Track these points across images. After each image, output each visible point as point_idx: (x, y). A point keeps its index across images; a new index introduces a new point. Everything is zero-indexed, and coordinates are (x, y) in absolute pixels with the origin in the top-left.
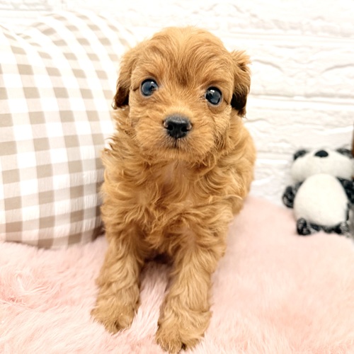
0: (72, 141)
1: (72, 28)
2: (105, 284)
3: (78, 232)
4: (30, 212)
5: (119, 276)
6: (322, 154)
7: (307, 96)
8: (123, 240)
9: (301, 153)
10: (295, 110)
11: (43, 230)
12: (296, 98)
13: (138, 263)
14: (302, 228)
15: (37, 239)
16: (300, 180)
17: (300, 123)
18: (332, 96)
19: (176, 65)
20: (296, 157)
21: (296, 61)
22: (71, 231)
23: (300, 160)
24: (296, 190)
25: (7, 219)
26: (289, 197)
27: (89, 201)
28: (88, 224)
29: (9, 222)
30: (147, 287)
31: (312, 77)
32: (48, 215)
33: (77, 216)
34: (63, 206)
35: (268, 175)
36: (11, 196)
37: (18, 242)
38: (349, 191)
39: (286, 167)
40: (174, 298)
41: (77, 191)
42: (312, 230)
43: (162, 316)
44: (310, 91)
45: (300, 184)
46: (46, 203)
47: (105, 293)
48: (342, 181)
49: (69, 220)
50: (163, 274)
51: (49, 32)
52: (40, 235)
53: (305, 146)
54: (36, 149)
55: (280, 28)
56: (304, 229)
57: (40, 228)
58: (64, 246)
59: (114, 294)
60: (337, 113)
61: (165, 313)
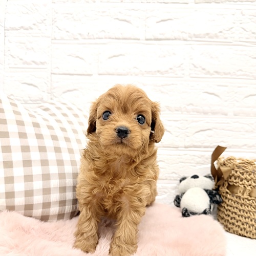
0: (60, 163)
1: (59, 108)
2: (80, 234)
3: (63, 213)
4: (38, 199)
5: (87, 230)
6: (195, 177)
7: (186, 147)
8: (90, 208)
9: (184, 179)
10: (179, 155)
11: (44, 210)
12: (179, 149)
13: (97, 222)
14: (185, 213)
15: (41, 215)
16: (184, 192)
17: (182, 162)
18: (199, 147)
19: (121, 103)
20: (181, 181)
21: (179, 128)
22: (59, 212)
23: (183, 182)
24: (181, 197)
25: (25, 202)
26: (178, 201)
27: (69, 196)
28: (68, 208)
29: (27, 204)
30: (102, 237)
31: (188, 136)
32: (47, 201)
33: (62, 203)
34: (55, 197)
35: (166, 193)
36: (28, 189)
37: (31, 216)
38: (211, 196)
39: (176, 188)
40: (117, 238)
41: (63, 189)
42: (190, 215)
43: (111, 247)
44: (187, 144)
45: (184, 193)
46: (46, 194)
47: (80, 238)
48: (206, 191)
49: (58, 205)
50: (111, 231)
51: (46, 110)
52: (42, 212)
53: (186, 175)
54: (42, 165)
55: (170, 110)
56: (186, 213)
57: (43, 208)
58: (55, 221)
59: (85, 239)
60: (202, 156)
61: (113, 246)
